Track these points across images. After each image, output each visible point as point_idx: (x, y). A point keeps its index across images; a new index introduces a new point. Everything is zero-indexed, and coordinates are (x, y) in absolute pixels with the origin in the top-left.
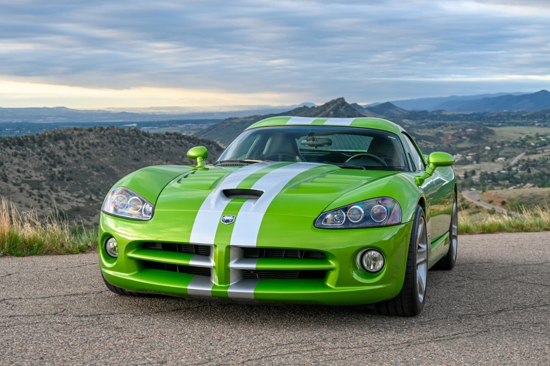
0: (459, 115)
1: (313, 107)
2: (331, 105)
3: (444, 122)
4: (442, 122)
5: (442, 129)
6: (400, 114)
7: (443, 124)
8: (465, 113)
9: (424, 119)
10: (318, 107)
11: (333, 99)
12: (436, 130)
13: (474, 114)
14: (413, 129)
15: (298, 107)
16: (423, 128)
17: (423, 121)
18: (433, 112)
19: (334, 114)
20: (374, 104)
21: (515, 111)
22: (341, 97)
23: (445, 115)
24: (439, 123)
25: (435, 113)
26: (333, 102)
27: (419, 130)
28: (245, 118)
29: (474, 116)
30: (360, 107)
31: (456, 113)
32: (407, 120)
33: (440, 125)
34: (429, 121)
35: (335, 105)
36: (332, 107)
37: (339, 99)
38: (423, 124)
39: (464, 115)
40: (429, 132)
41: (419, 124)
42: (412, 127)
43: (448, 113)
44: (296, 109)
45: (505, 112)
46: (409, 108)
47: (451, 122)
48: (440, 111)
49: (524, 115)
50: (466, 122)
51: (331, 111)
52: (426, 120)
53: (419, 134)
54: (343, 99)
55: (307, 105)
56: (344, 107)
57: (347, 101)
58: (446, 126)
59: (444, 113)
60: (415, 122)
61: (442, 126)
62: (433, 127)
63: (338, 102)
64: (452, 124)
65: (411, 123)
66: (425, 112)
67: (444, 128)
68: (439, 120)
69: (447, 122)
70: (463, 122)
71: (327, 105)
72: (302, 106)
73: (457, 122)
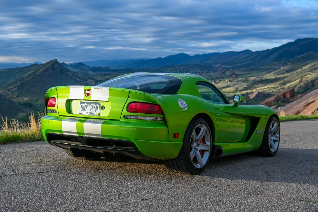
0: (118, 69)
1: (40, 64)
2: (50, 63)
3: (110, 73)
4: (109, 73)
5: (109, 76)
6: (87, 68)
7: (109, 74)
8: (120, 68)
9: (99, 71)
10: (43, 64)
11: (51, 60)
12: (105, 77)
13: (125, 69)
14: (94, 76)
15: (32, 64)
16: (99, 76)
17: (98, 72)
18: (104, 68)
19: (52, 68)
20: (74, 63)
21: (146, 68)
22: (55, 59)
23: (110, 69)
24: (108, 73)
25: (106, 68)
26: (51, 62)
27: (97, 77)
28: (3, 70)
29: (126, 70)
30: (66, 65)
31: (117, 68)
32: (91, 72)
33: (107, 74)
34: (102, 73)
35: (52, 63)
36: (50, 64)
37: (54, 60)
38: (99, 74)
39: (120, 69)
40: (102, 78)
41: (97, 74)
42: (94, 75)
43: (112, 68)
44: (31, 65)
45: (141, 68)
46: (92, 66)
47: (113, 73)
48: (108, 67)
49: (150, 70)
50: (121, 73)
51: (50, 66)
52: (101, 72)
53: (97, 79)
54: (56, 60)
55: (37, 63)
56: (57, 64)
57: (58, 61)
58: (111, 75)
59: (110, 68)
60: (95, 73)
61: (109, 75)
62: (104, 75)
63: (54, 62)
64: (114, 74)
65: (93, 73)
66: (100, 68)
67: (110, 76)
68: (107, 72)
69: (111, 73)
70: (120, 73)
71: (48, 63)
72: (34, 64)
73: (117, 73)
